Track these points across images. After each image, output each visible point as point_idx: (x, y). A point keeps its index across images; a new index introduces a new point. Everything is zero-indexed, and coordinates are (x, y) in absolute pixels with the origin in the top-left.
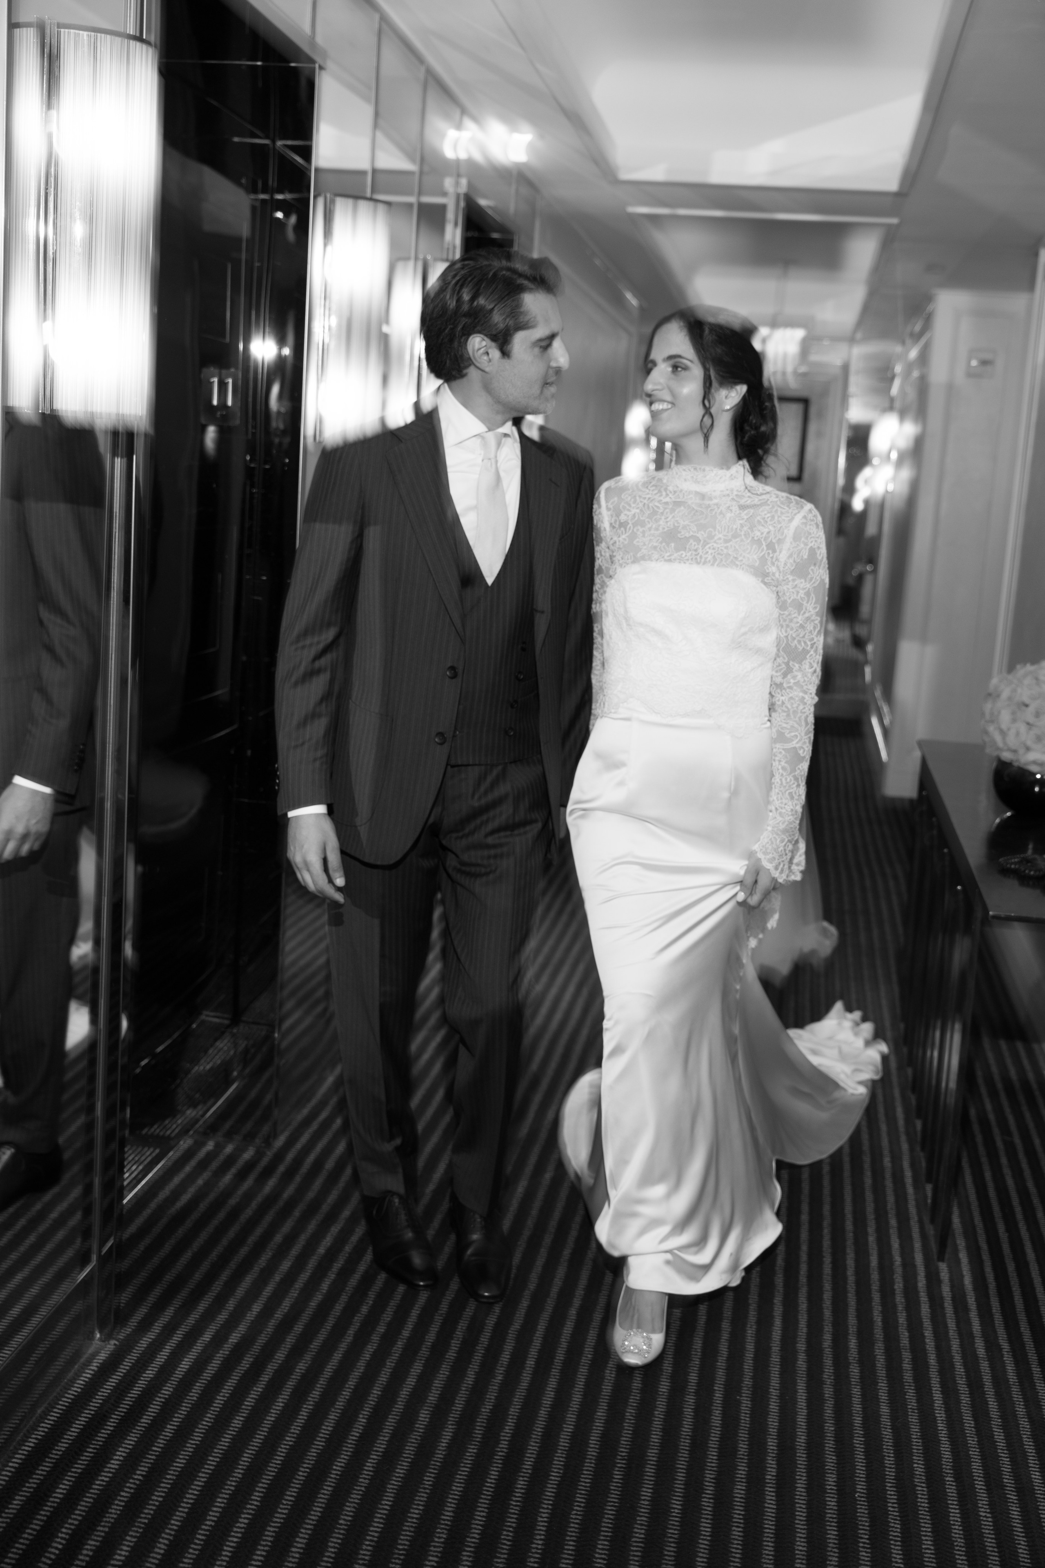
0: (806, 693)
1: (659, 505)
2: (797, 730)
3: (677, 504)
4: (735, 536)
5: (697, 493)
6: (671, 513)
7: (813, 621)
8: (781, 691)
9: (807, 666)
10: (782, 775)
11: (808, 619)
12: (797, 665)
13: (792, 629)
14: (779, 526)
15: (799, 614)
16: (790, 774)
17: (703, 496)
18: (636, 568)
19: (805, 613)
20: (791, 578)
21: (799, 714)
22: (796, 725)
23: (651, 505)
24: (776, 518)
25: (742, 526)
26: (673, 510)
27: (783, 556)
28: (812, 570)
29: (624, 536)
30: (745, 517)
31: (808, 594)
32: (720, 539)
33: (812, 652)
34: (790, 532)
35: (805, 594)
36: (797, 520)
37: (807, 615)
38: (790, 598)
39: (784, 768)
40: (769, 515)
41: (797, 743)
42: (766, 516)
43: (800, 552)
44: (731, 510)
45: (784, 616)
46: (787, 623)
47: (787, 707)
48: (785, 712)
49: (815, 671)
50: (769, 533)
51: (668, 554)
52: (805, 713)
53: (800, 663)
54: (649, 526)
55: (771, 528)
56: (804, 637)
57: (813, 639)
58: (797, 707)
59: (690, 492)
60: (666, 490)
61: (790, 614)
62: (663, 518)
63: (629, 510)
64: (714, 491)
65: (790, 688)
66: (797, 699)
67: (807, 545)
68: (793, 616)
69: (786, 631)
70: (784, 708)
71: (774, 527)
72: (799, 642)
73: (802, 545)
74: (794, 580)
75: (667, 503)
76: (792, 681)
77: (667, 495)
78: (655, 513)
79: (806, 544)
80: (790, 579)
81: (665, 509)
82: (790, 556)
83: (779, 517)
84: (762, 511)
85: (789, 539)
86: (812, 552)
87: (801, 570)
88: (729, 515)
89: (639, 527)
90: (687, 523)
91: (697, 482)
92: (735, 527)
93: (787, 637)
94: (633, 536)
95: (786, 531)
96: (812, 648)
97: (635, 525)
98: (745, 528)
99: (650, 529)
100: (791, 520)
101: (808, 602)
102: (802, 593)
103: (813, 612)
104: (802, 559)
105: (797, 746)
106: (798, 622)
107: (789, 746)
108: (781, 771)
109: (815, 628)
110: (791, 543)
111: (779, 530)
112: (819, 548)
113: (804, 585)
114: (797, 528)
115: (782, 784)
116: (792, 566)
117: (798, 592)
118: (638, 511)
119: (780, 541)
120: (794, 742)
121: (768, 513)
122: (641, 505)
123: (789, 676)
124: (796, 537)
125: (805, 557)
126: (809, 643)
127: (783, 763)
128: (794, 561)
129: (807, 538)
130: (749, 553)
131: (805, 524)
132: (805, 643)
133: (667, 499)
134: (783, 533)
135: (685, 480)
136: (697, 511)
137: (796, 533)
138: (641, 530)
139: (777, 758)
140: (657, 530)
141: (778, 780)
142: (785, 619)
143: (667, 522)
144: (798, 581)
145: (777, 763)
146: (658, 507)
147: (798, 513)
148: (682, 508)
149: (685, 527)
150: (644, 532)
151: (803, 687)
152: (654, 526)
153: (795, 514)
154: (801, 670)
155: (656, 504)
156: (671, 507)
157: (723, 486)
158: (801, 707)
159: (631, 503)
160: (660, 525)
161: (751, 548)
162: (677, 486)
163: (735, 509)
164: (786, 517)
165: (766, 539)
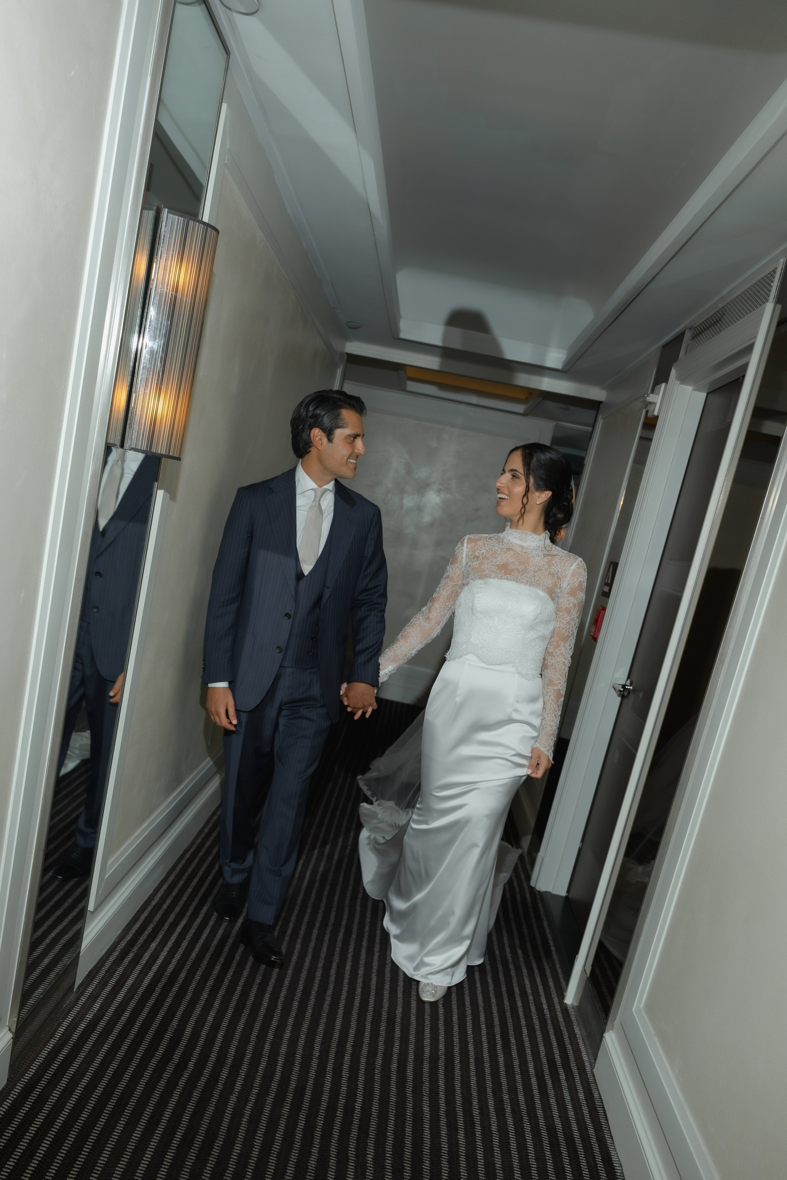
0: (566, 659)
2: (561, 680)
3: (508, 550)
4: (540, 570)
5: (520, 545)
7: (575, 621)
8: (552, 657)
9: (568, 645)
10: (551, 703)
11: (572, 619)
12: (563, 644)
13: (563, 623)
14: (564, 568)
15: (568, 616)
16: (556, 704)
17: (523, 547)
18: (481, 581)
19: (571, 615)
20: (567, 596)
21: (562, 671)
22: (560, 677)
23: (493, 548)
24: (563, 563)
25: (544, 565)
26: (505, 553)
27: (564, 584)
28: (579, 593)
29: (476, 563)
30: (546, 561)
31: (574, 605)
32: (531, 570)
33: (571, 638)
34: (570, 572)
35: (573, 605)
36: (574, 566)
37: (572, 617)
38: (564, 606)
39: (552, 700)
40: (559, 561)
41: (561, 687)
42: (557, 562)
43: (574, 583)
44: (539, 556)
45: (559, 615)
46: (561, 619)
47: (555, 667)
48: (553, 669)
49: (571, 648)
50: (558, 571)
51: (500, 575)
52: (565, 670)
53: (565, 642)
54: (491, 560)
55: (560, 569)
56: (569, 628)
57: (573, 630)
58: (561, 667)
59: (517, 545)
60: (502, 542)
61: (563, 615)
62: (500, 556)
63: (480, 551)
64: (530, 546)
65: (558, 656)
66: (561, 662)
68: (565, 616)
69: (560, 624)
70: (553, 667)
71: (561, 568)
72: (566, 631)
73: (576, 579)
75: (503, 549)
76: (559, 652)
77: (503, 545)
78: (495, 553)
79: (578, 579)
81: (501, 551)
82: (569, 584)
83: (564, 563)
84: (555, 559)
85: (569, 576)
86: (581, 583)
87: (572, 593)
88: (537, 558)
89: (486, 560)
90: (513, 560)
91: (521, 540)
92: (540, 565)
93: (559, 627)
94: (482, 563)
95: (568, 571)
96: (572, 635)
97: (483, 558)
98: (545, 567)
99: (492, 562)
100: (571, 566)
101: (574, 610)
102: (571, 605)
103: (575, 616)
104: (574, 587)
106: (567, 620)
107: (556, 688)
108: (550, 701)
109: (575, 624)
110: (570, 578)
111: (564, 571)
112: (584, 582)
113: (573, 600)
114: (574, 570)
115: (551, 709)
116: (569, 590)
117: (569, 604)
118: (485, 551)
119: (563, 576)
120: (559, 686)
121: (559, 559)
122: (487, 548)
123: (557, 650)
124: (573, 575)
125: (577, 586)
126: (571, 633)
127: (552, 697)
128: (571, 587)
129: (578, 575)
130: (547, 580)
131: (579, 568)
132: (569, 632)
133: (503, 547)
134: (566, 572)
135: (515, 538)
136: (519, 554)
137: (572, 573)
138: (487, 562)
139: (548, 694)
140: (496, 562)
141: (549, 706)
142: (560, 618)
143: (502, 559)
144: (570, 598)
145: (548, 697)
146: (497, 550)
147: (575, 562)
148: (511, 552)
149: (512, 563)
150: (488, 563)
151: (564, 656)
152: (494, 561)
153: (573, 563)
154: (564, 646)
155: (497, 548)
156: (504, 550)
157: (535, 544)
158: (563, 667)
159: (482, 547)
160: (498, 560)
161: (548, 577)
162: (510, 540)
163: (541, 555)
164: (567, 565)
165: (557, 574)
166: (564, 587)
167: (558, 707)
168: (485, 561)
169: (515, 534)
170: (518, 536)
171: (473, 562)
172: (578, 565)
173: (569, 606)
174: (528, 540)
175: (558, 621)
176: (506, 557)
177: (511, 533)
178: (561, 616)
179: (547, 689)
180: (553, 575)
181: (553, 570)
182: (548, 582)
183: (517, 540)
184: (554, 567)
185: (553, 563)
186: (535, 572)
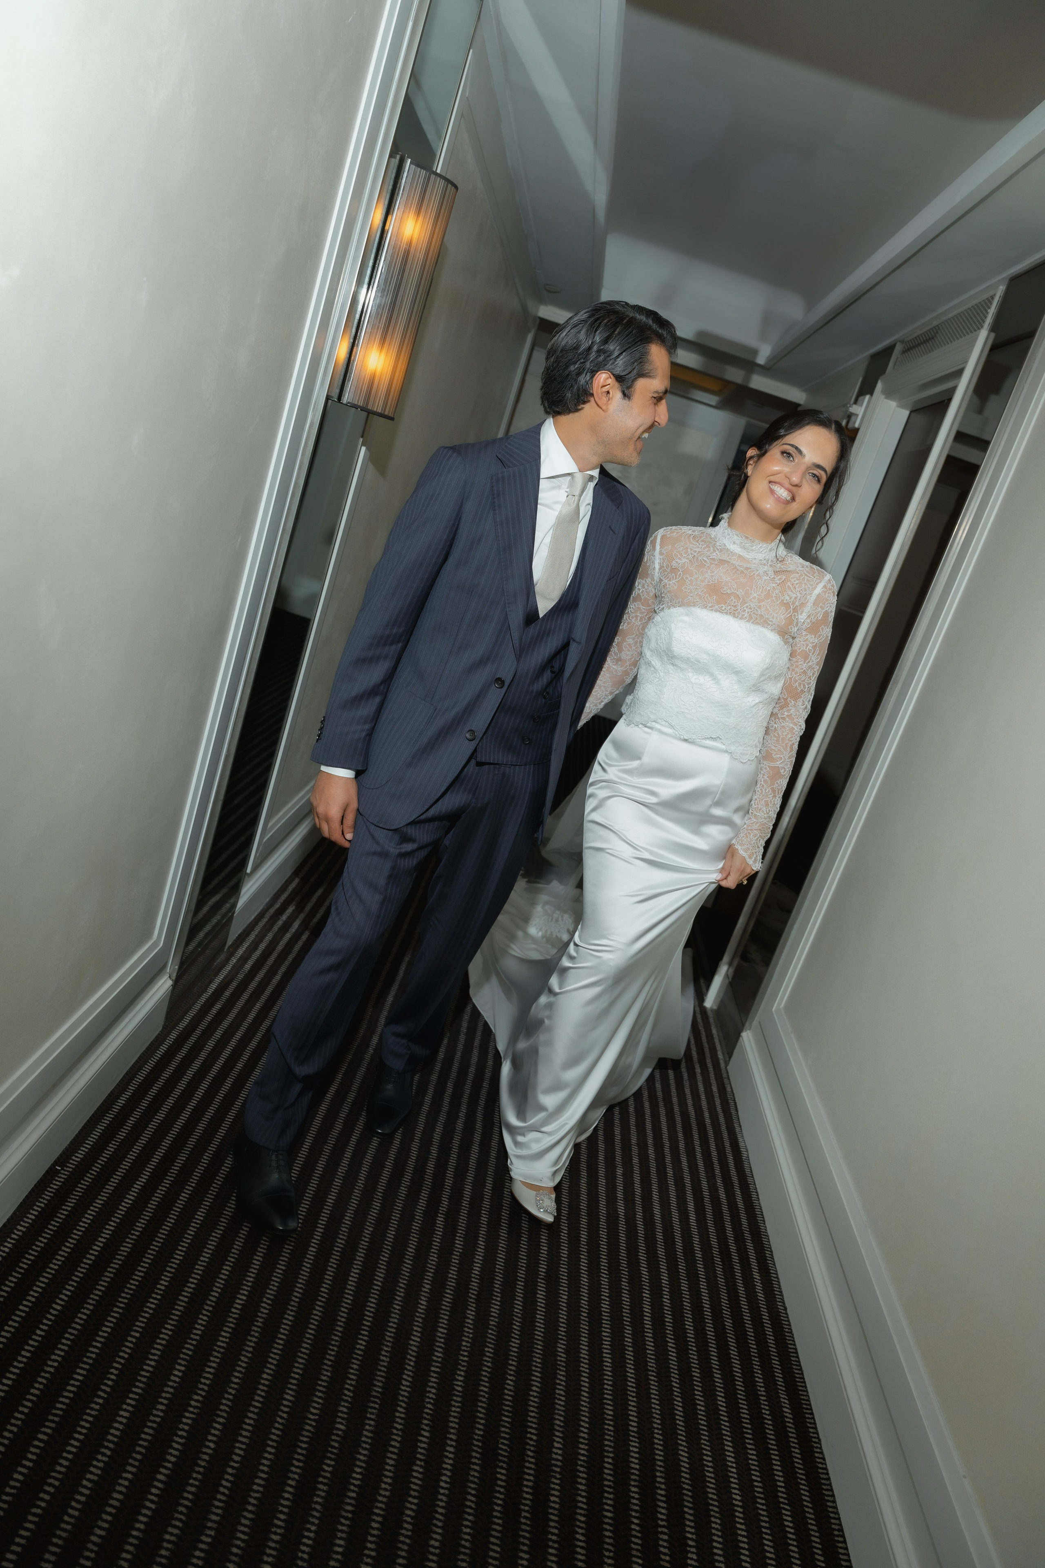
0: (797, 724)
1: (707, 560)
2: (786, 753)
3: (722, 562)
4: (768, 596)
5: (740, 556)
6: (716, 569)
7: (811, 669)
8: (777, 720)
9: (801, 705)
10: (763, 786)
11: (810, 667)
13: (796, 673)
14: (805, 593)
15: (804, 663)
16: (769, 786)
17: (744, 560)
18: (680, 610)
19: (809, 662)
20: (805, 633)
21: (789, 741)
22: (785, 749)
23: (699, 558)
24: (803, 585)
26: (718, 565)
27: (802, 617)
28: (821, 629)
29: (673, 581)
30: (778, 581)
31: (815, 647)
33: (806, 693)
34: (811, 598)
35: (813, 647)
36: (818, 590)
37: (810, 664)
38: (800, 649)
40: (796, 583)
41: (781, 763)
43: (816, 615)
44: (767, 574)
45: (793, 665)
46: (793, 667)
47: (779, 734)
48: (776, 737)
49: (806, 708)
50: (795, 596)
51: (710, 604)
52: (793, 741)
53: (796, 700)
55: (797, 593)
56: (804, 681)
57: (810, 683)
58: (788, 734)
59: (735, 554)
60: (714, 546)
61: (797, 664)
62: (709, 571)
63: (680, 559)
64: (755, 559)
65: (785, 719)
66: (789, 728)
68: (801, 663)
69: (791, 674)
70: (776, 734)
71: (800, 593)
72: (800, 684)
73: (820, 609)
74: (806, 635)
75: (714, 559)
76: (788, 715)
77: (714, 551)
78: (702, 565)
79: (823, 607)
80: (803, 634)
81: (712, 563)
82: (809, 617)
83: (805, 584)
84: (792, 578)
85: (810, 604)
86: (826, 614)
87: (814, 629)
88: (765, 578)
89: (688, 576)
90: (729, 579)
91: (744, 548)
92: (768, 588)
93: (791, 678)
94: (682, 583)
96: (807, 690)
97: (684, 573)
98: (776, 592)
99: (696, 579)
100: (814, 588)
101: (811, 654)
102: (810, 647)
103: (814, 662)
104: (817, 620)
105: (780, 766)
106: (802, 669)
107: (775, 765)
108: (762, 782)
109: (812, 675)
110: (811, 607)
111: (804, 595)
113: (812, 639)
114: (818, 596)
115: (761, 793)
116: (808, 625)
117: (807, 645)
118: (687, 561)
119: (803, 605)
121: (797, 580)
122: (691, 556)
123: (784, 710)
124: (816, 603)
125: (819, 618)
126: (807, 686)
127: (766, 777)
128: (811, 621)
129: (824, 604)
130: (778, 613)
131: (825, 592)
132: (804, 686)
133: (714, 554)
134: (806, 599)
135: (734, 543)
136: (738, 570)
137: (816, 600)
138: (690, 579)
140: (703, 581)
143: (712, 577)
144: (809, 636)
146: (705, 561)
147: (820, 582)
148: (727, 565)
149: (727, 583)
150: (691, 582)
151: (797, 721)
152: (701, 578)
153: (818, 584)
154: (795, 706)
155: (705, 558)
156: (717, 562)
157: (764, 556)
158: (792, 735)
159: (683, 553)
160: (706, 578)
161: (780, 609)
162: (725, 545)
163: (771, 573)
164: (810, 585)
165: (793, 603)
166: (803, 621)
167: (773, 791)
168: (687, 578)
169: (736, 537)
170: (737, 540)
171: (670, 580)
172: (825, 587)
173: (806, 648)
174: (752, 550)
175: (789, 671)
176: (718, 572)
177: (729, 535)
178: (795, 662)
180: (787, 605)
181: (788, 598)
182: (779, 616)
183: (736, 546)
184: (790, 593)
185: (788, 586)
186: (760, 601)
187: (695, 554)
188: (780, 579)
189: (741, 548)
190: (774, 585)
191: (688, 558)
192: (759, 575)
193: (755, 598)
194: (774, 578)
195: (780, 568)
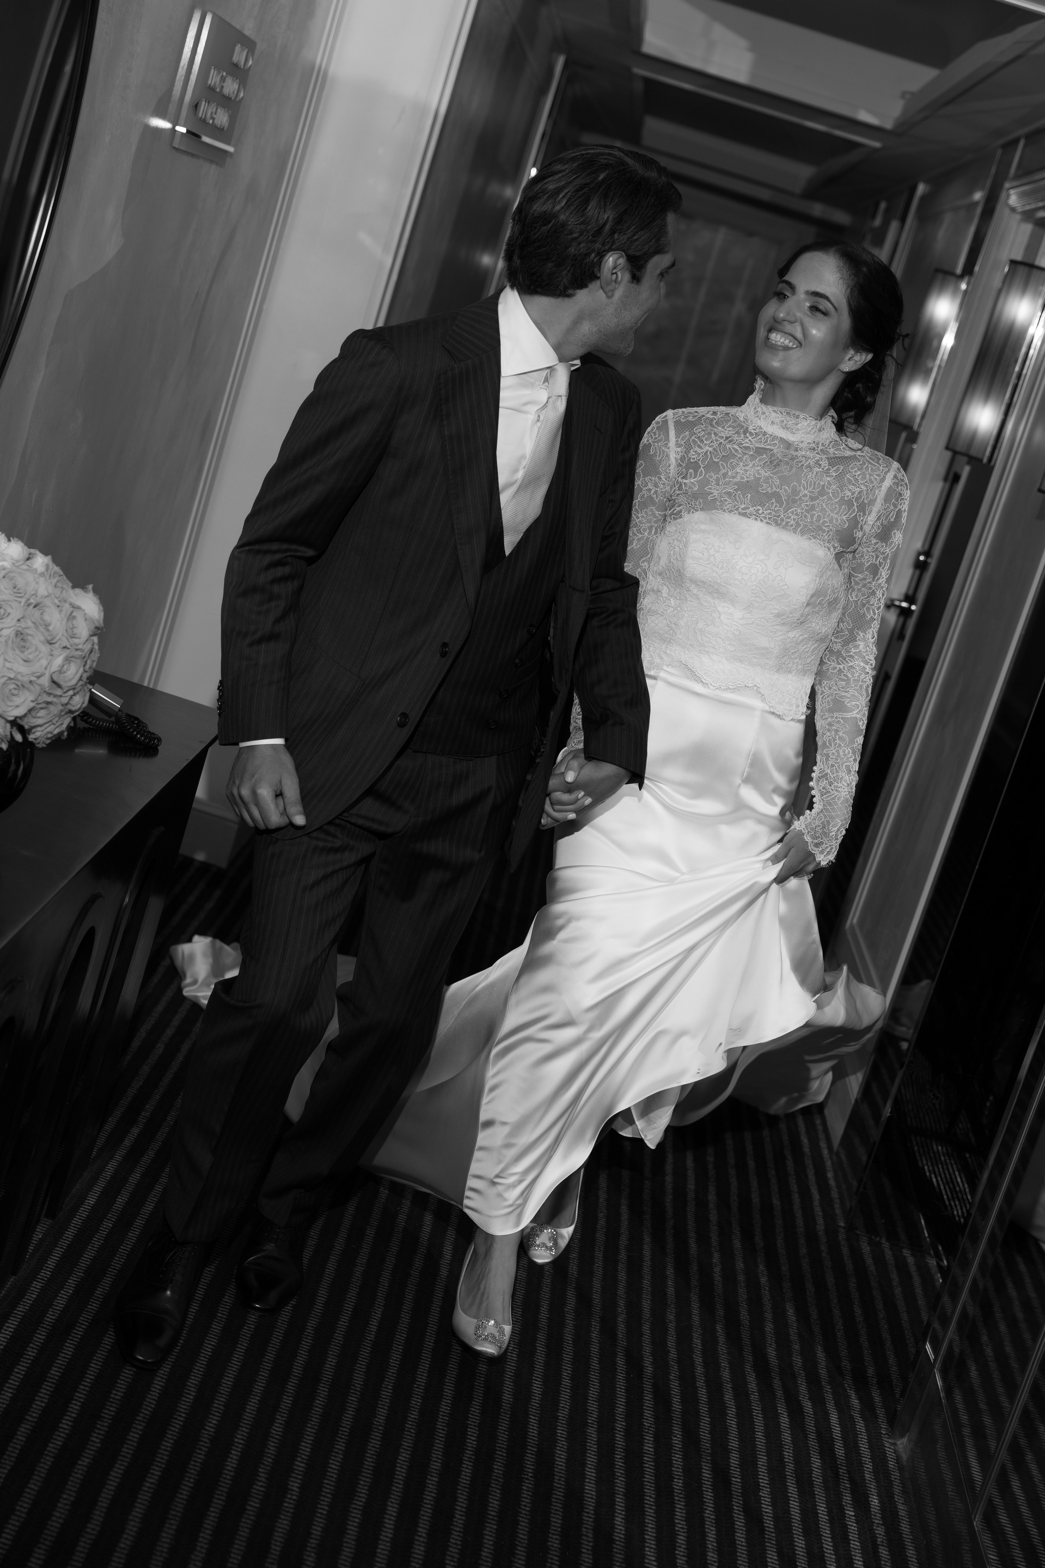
0: (867, 661)
1: (739, 449)
2: (858, 700)
3: (759, 450)
4: (823, 493)
5: (782, 440)
6: (751, 461)
8: (837, 659)
9: (870, 636)
10: (839, 746)
11: (879, 585)
12: (861, 634)
13: (863, 595)
14: (871, 486)
17: (788, 445)
18: (703, 517)
21: (861, 684)
22: (857, 694)
23: (728, 446)
24: (868, 476)
25: (830, 483)
26: (753, 457)
27: (871, 519)
28: (895, 533)
29: (692, 481)
34: (881, 494)
35: (885, 558)
36: (889, 481)
37: (880, 580)
38: (867, 562)
39: (842, 740)
40: (859, 472)
41: (857, 713)
42: (857, 474)
43: (889, 514)
44: (820, 465)
45: (857, 580)
47: (846, 676)
48: (840, 681)
50: (860, 493)
51: (743, 506)
52: (866, 682)
53: (864, 631)
54: (723, 471)
55: (861, 489)
56: (873, 603)
58: (859, 677)
59: (775, 438)
61: (865, 579)
62: (741, 464)
64: (802, 442)
65: (851, 657)
66: (856, 668)
67: (897, 507)
68: (868, 581)
69: (857, 596)
70: (842, 677)
71: (864, 487)
72: (868, 608)
73: (893, 507)
74: (876, 544)
75: (747, 448)
76: (854, 651)
77: (747, 437)
78: (732, 456)
80: (873, 542)
81: (744, 453)
82: (879, 518)
83: (870, 475)
84: (852, 468)
85: (878, 500)
86: (899, 514)
87: (884, 534)
88: (817, 469)
89: (713, 474)
90: (768, 474)
91: (786, 428)
92: (822, 483)
93: (855, 602)
95: (877, 491)
96: (877, 616)
97: (707, 469)
98: (834, 487)
100: (882, 480)
104: (888, 522)
106: (870, 587)
107: (848, 716)
108: (838, 741)
109: (883, 595)
110: (882, 505)
111: (871, 491)
112: (905, 510)
113: (883, 548)
114: (890, 488)
116: (879, 528)
117: (877, 557)
118: (710, 453)
119: (871, 502)
120: (854, 713)
121: (860, 469)
122: (715, 443)
123: (851, 645)
124: (887, 498)
125: (892, 519)
126: (877, 611)
127: (841, 734)
128: (882, 524)
129: (897, 500)
131: (897, 484)
132: (874, 611)
133: (747, 443)
134: (874, 495)
135: (773, 423)
136: (781, 461)
138: (715, 477)
139: (833, 728)
140: (733, 477)
141: (834, 751)
142: (857, 583)
143: (746, 471)
145: (833, 733)
146: (736, 451)
147: (888, 471)
148: (765, 456)
149: (767, 479)
150: (718, 480)
151: (864, 658)
152: (730, 473)
153: (886, 473)
154: (864, 639)
155: (735, 446)
156: (752, 453)
157: (813, 437)
158: (863, 676)
159: (704, 439)
160: (737, 473)
161: (840, 508)
162: (761, 428)
163: (825, 463)
164: (877, 475)
165: (857, 499)
166: (871, 523)
167: (854, 753)
168: (711, 475)
169: (774, 414)
170: (777, 420)
171: (687, 480)
173: (876, 561)
174: (798, 430)
175: (853, 590)
176: (754, 465)
177: (764, 413)
178: (861, 580)
179: (829, 719)
180: (849, 504)
181: (849, 494)
182: (839, 518)
183: (775, 427)
184: (851, 487)
185: (848, 478)
186: (812, 499)
187: (722, 440)
188: (836, 471)
189: (783, 428)
190: (828, 479)
191: (710, 447)
192: (809, 466)
193: (805, 495)
194: (829, 469)
195: (834, 453)
